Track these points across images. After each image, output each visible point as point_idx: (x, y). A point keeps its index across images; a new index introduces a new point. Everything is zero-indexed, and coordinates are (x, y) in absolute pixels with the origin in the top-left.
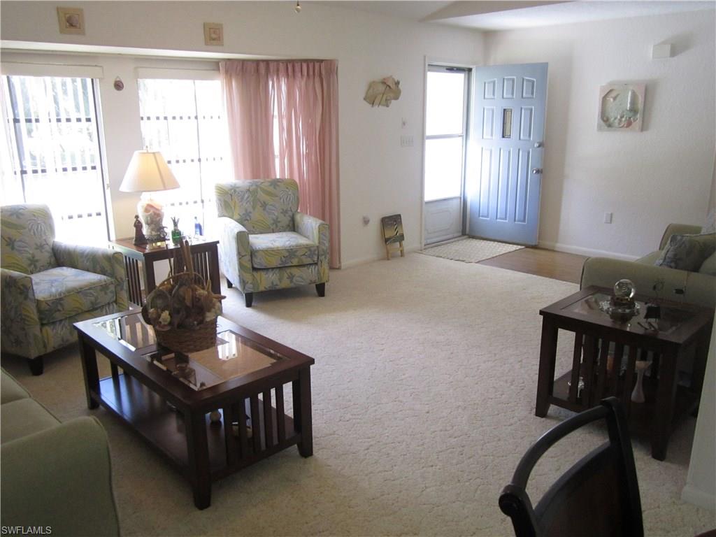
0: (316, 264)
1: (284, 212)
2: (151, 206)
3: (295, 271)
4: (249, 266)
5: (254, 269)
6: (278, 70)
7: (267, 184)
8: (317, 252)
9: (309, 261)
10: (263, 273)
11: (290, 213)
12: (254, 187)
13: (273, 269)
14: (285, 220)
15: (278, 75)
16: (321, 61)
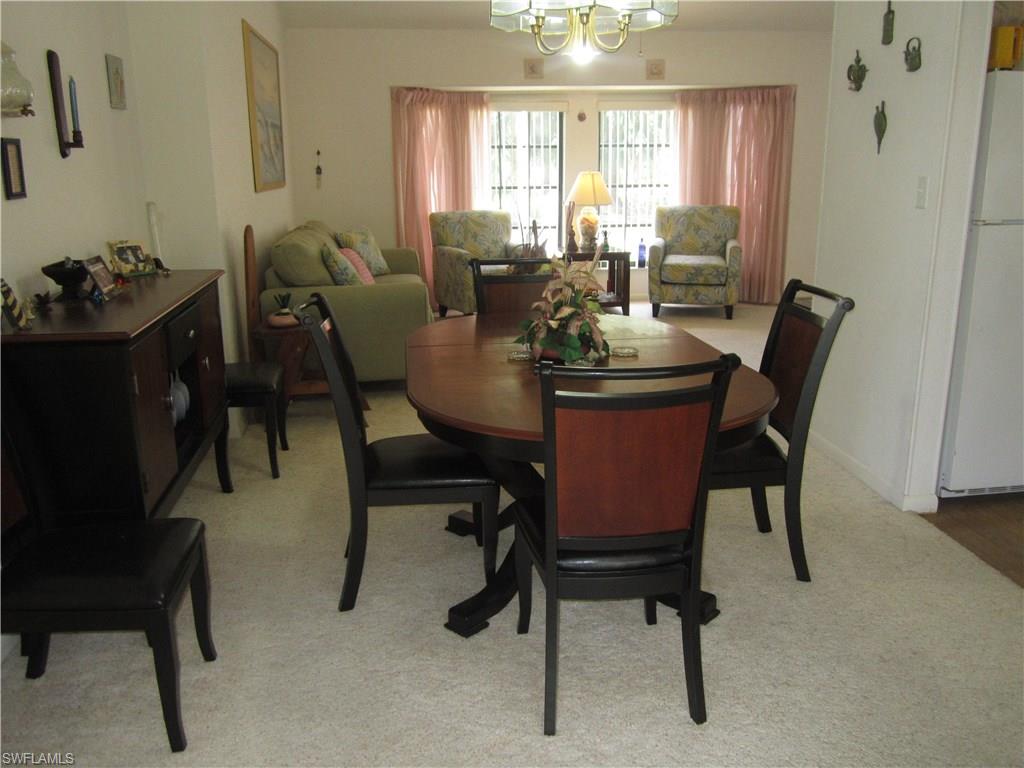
0: (724, 285)
1: (717, 238)
2: (587, 220)
3: (702, 290)
4: (657, 278)
5: (663, 283)
6: (735, 98)
7: (706, 209)
8: (725, 273)
9: (716, 281)
10: (670, 288)
11: (723, 240)
12: (692, 212)
13: (681, 284)
14: (716, 245)
15: (735, 102)
16: (775, 87)
